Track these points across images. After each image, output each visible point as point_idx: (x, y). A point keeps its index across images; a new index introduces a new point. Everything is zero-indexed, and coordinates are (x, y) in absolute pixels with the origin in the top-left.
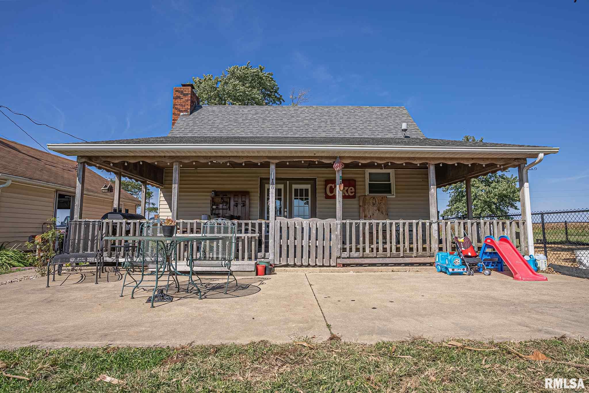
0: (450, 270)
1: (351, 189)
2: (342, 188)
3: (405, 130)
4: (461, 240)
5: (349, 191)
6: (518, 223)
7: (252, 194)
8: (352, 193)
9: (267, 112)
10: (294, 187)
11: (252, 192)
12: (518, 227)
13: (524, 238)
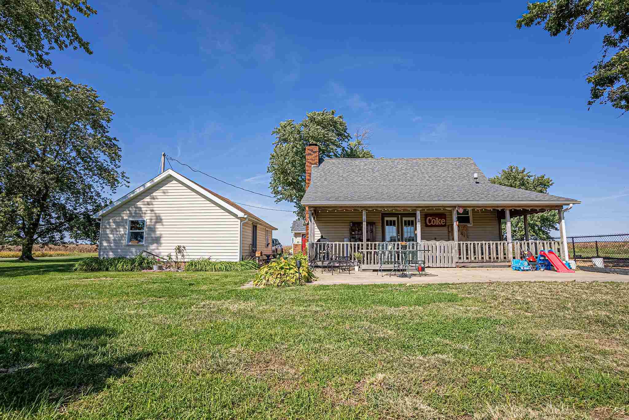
0: (522, 268)
1: (443, 221)
2: (457, 224)
3: (476, 178)
4: (526, 253)
5: (442, 222)
6: (558, 243)
7: (376, 224)
8: (443, 223)
9: (373, 164)
10: (404, 219)
11: (377, 223)
12: (559, 245)
13: (563, 252)
